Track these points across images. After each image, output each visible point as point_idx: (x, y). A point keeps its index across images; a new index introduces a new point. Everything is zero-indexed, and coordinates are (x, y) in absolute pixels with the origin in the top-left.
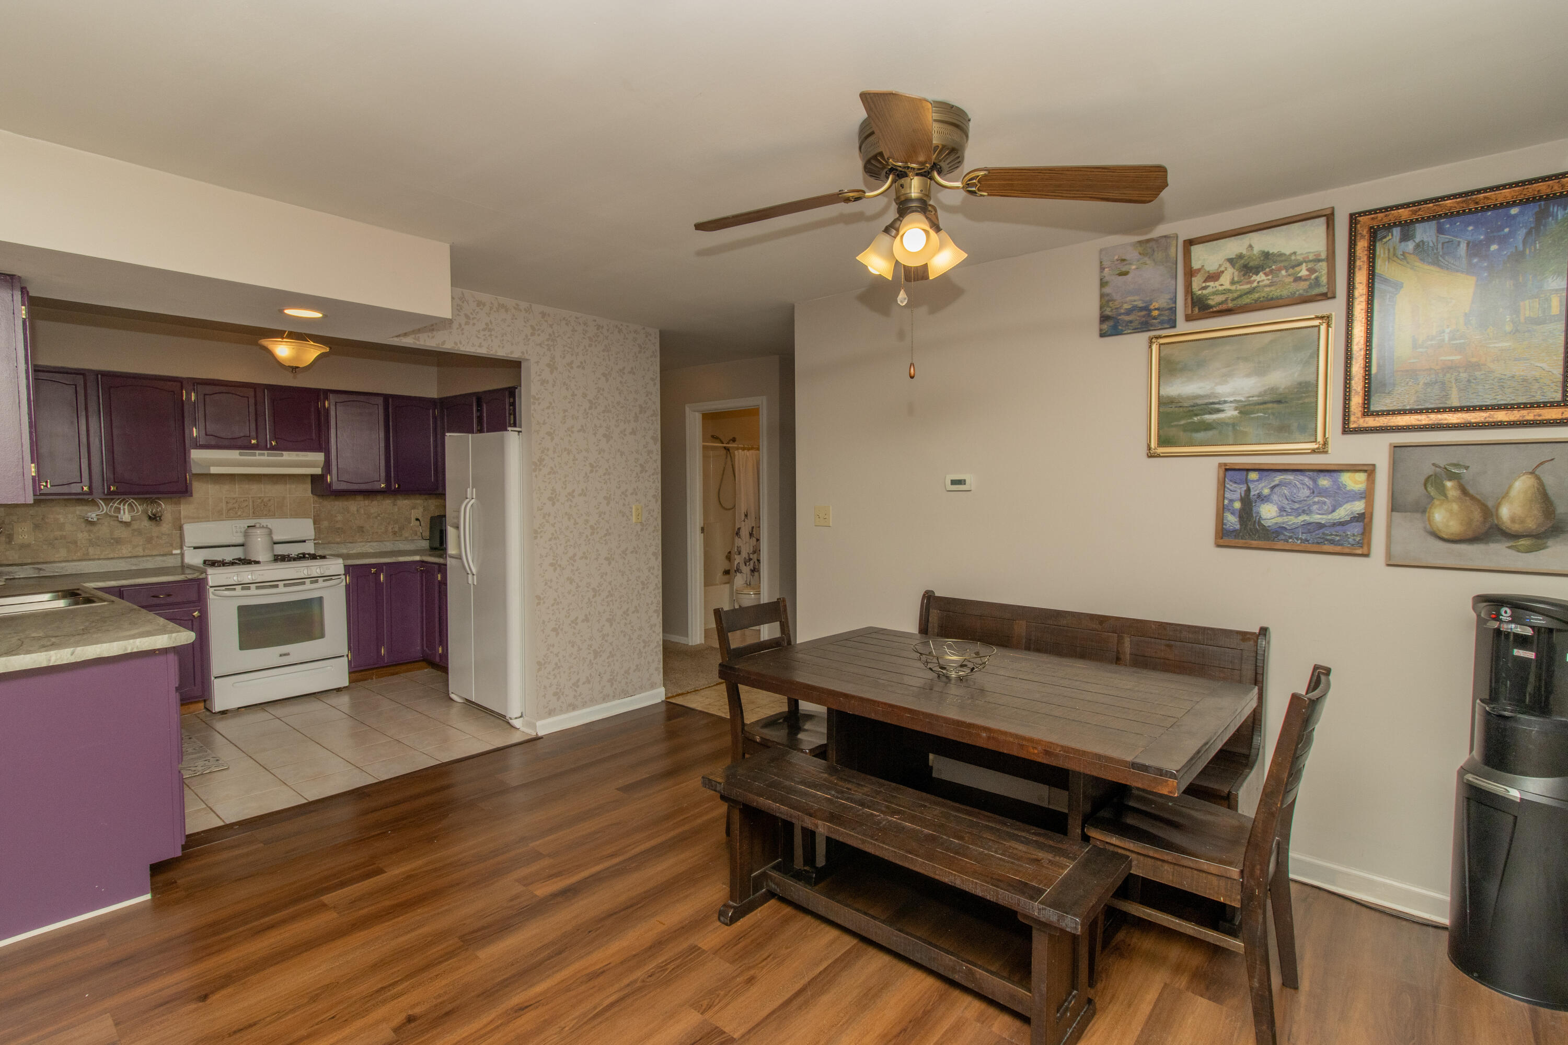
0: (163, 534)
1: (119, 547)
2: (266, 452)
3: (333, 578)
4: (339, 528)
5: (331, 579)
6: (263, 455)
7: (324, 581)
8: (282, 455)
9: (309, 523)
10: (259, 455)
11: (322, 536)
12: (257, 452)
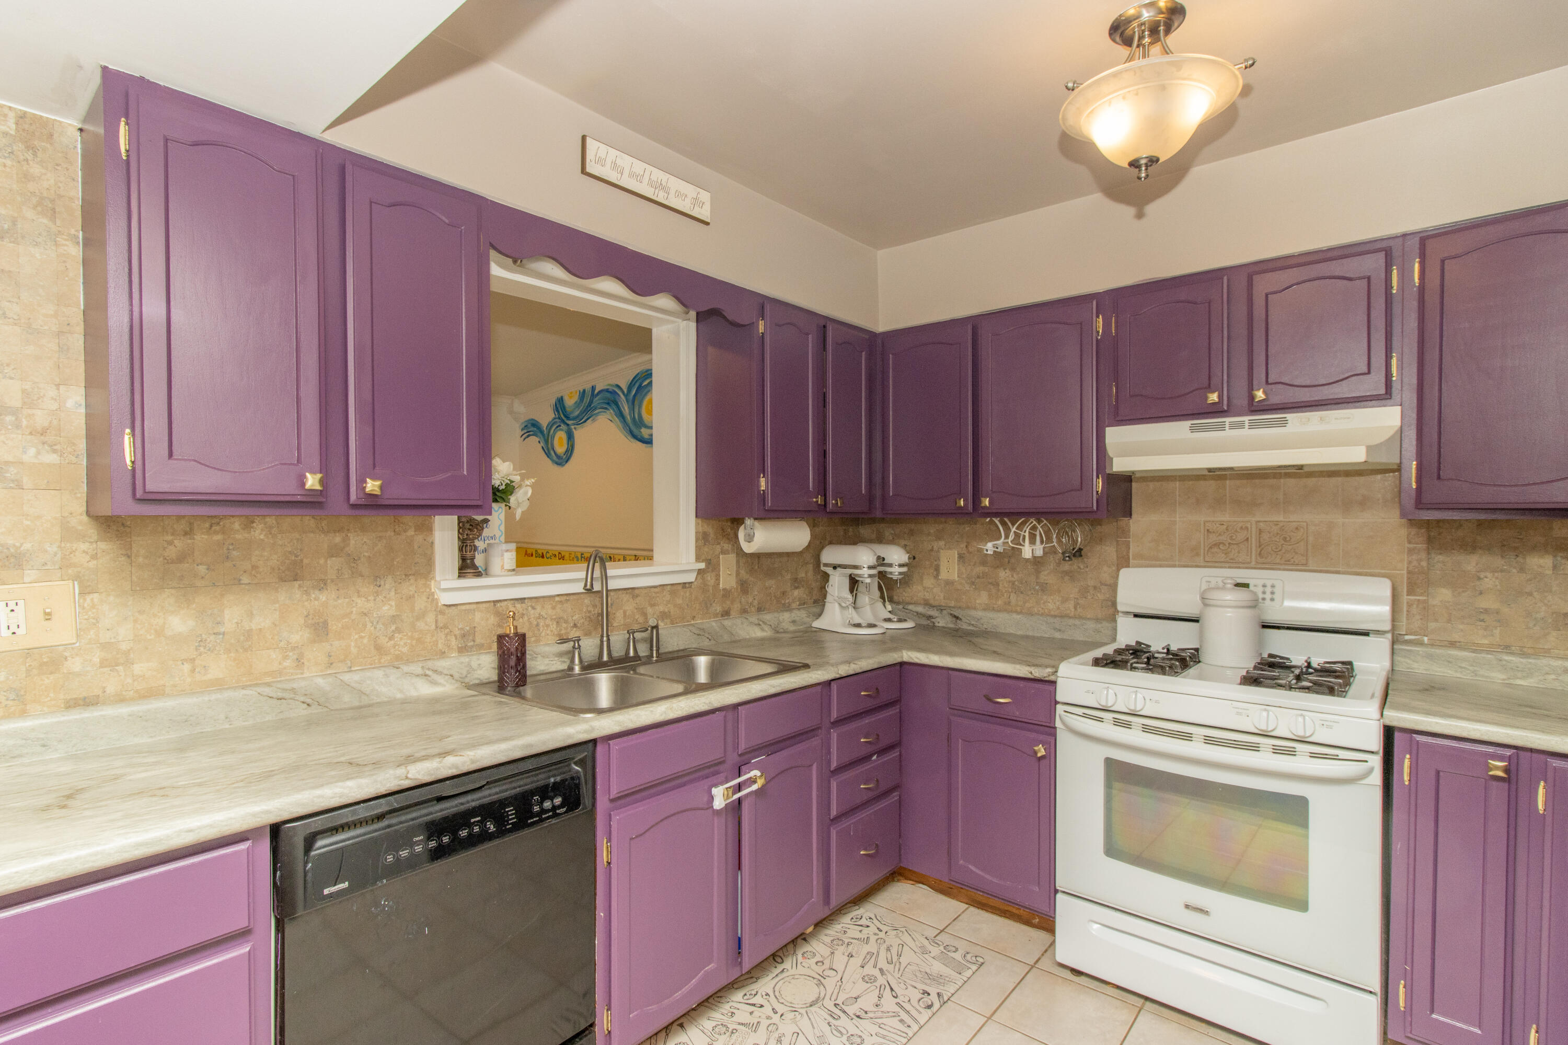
0: (1102, 584)
1: (1045, 597)
2: (1246, 419)
3: (1342, 754)
4: (1486, 611)
5: (1336, 758)
6: (1241, 425)
7: (1313, 755)
8: (1284, 423)
9: (1384, 588)
10: (1233, 426)
11: (1432, 625)
12: (1228, 420)
